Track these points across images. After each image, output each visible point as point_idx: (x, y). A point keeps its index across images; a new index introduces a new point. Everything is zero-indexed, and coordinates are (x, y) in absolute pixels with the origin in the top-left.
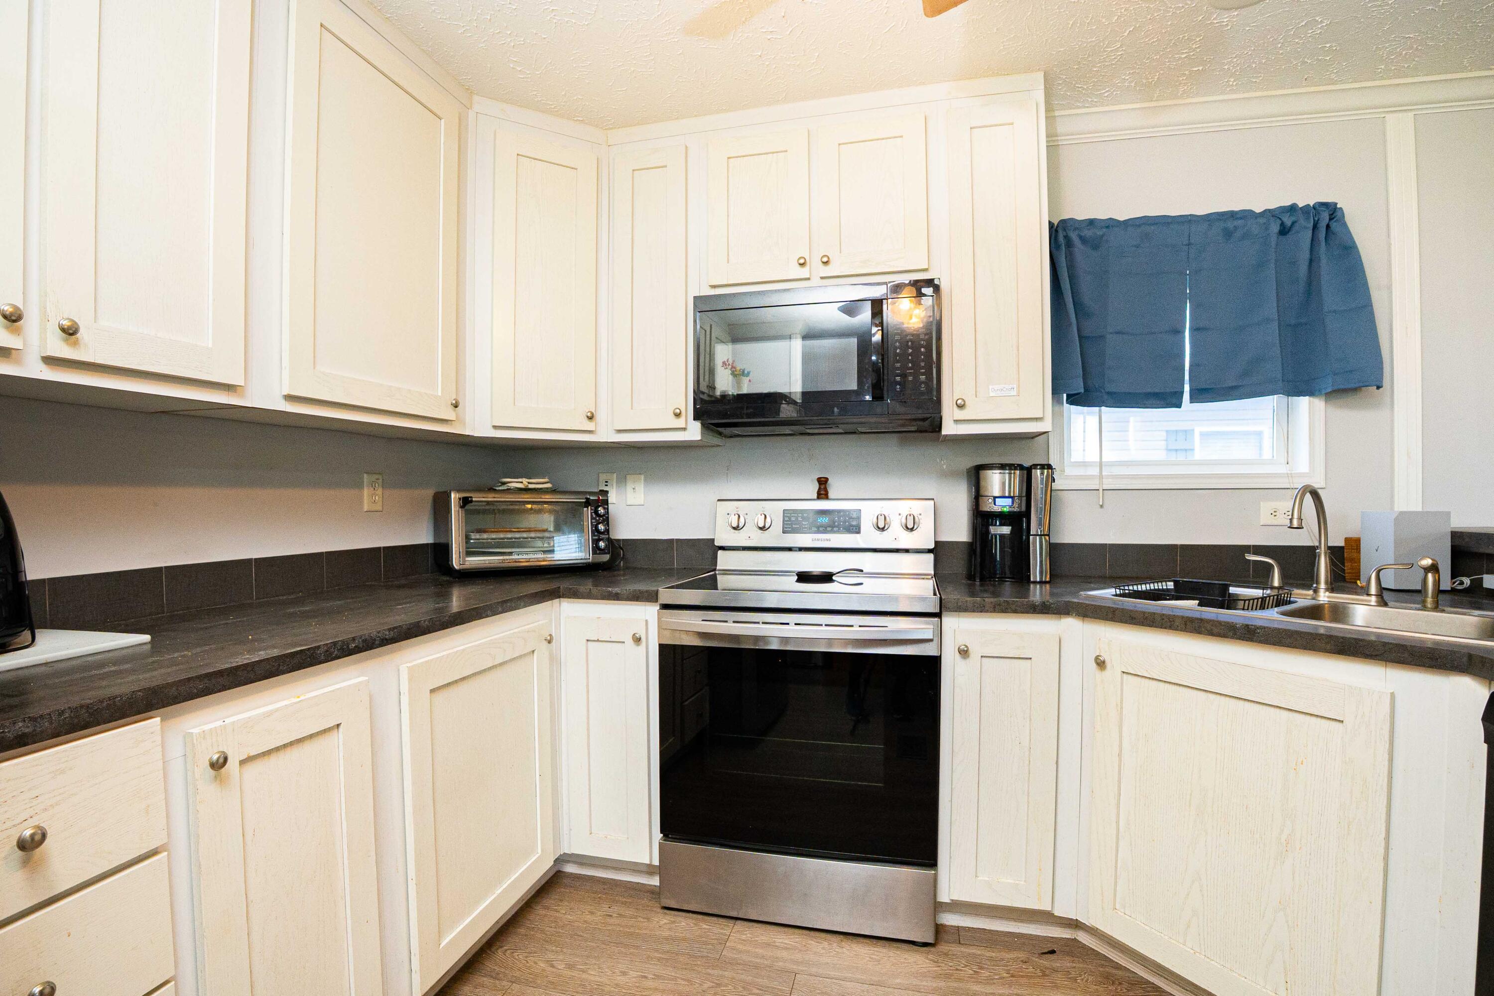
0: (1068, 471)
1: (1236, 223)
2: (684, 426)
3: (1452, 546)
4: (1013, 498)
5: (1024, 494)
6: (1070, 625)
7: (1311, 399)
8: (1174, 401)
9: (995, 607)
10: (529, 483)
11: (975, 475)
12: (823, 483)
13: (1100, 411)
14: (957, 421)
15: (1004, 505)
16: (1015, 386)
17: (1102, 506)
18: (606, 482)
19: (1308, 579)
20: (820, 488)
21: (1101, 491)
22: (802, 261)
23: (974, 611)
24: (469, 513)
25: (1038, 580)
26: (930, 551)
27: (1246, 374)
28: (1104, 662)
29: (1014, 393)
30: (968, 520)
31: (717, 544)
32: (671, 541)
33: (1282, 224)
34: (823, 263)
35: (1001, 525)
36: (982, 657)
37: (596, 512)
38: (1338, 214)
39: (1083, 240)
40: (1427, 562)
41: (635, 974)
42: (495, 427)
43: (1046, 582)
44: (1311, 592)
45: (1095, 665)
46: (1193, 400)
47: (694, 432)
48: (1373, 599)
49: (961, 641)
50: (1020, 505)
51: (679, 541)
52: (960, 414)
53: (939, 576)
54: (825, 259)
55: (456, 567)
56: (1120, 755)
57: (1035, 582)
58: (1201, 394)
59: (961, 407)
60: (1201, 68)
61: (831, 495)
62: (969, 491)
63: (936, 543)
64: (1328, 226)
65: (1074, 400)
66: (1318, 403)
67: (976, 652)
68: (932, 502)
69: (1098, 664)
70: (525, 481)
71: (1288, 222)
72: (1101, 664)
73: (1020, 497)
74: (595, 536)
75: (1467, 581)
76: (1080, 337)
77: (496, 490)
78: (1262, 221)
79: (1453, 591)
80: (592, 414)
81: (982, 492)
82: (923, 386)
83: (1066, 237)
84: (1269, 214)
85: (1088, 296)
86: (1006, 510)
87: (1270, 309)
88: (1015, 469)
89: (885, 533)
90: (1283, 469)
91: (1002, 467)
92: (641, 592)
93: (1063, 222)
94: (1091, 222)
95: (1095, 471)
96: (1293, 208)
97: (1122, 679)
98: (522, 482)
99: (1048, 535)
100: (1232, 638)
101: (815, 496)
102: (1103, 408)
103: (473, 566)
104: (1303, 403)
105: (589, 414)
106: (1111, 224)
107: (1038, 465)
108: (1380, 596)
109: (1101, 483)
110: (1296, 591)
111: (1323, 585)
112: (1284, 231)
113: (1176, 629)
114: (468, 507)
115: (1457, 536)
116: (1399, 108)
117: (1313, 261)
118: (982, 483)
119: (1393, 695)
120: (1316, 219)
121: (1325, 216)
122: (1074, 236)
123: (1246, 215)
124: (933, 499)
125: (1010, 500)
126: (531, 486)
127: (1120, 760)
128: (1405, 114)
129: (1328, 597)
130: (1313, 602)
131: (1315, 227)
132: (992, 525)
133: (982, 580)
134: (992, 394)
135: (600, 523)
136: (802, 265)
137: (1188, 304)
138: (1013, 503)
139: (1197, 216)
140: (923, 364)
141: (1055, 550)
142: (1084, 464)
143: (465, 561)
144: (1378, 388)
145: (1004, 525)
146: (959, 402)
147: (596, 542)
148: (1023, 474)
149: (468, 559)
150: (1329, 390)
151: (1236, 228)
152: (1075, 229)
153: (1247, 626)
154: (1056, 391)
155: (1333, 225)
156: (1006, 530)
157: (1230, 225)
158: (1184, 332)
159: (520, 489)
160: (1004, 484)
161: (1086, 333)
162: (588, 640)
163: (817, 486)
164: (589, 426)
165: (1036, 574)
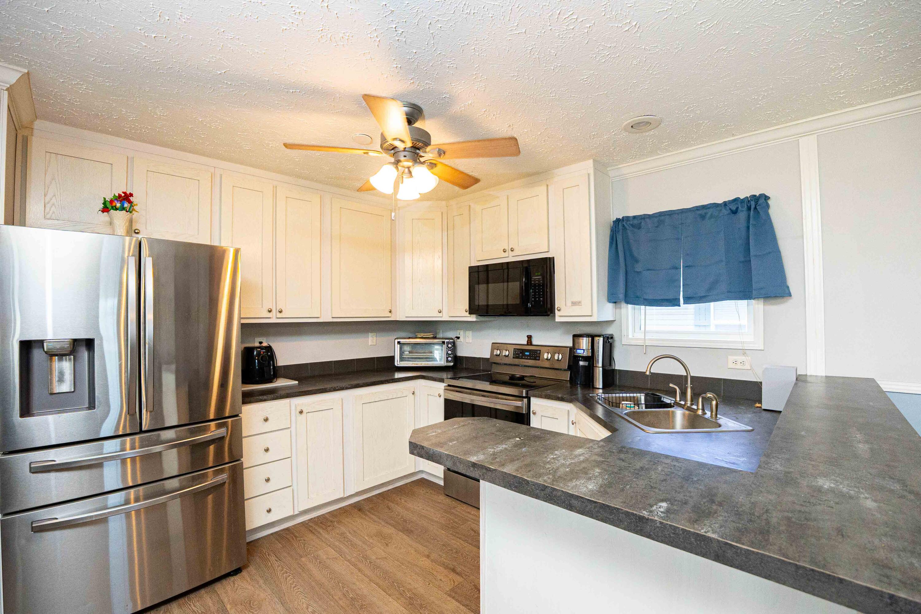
1: (707, 211)
2: (466, 315)
5: (590, 348)
6: (572, 406)
8: (676, 303)
9: (545, 397)
10: (424, 335)
12: (529, 337)
14: (559, 316)
15: (580, 353)
17: (645, 354)
18: (459, 333)
20: (528, 340)
21: (645, 346)
22: (505, 250)
25: (598, 387)
27: (710, 289)
32: (480, 358)
33: (731, 209)
35: (585, 361)
36: (542, 416)
37: (448, 346)
39: (632, 225)
41: (421, 507)
42: (406, 317)
43: (600, 388)
46: (685, 302)
47: (470, 317)
49: (533, 409)
50: (588, 353)
51: (483, 358)
54: (512, 249)
55: (396, 365)
57: (596, 388)
58: (689, 300)
64: (755, 209)
67: (539, 414)
68: (569, 348)
71: (735, 207)
72: (573, 424)
73: (588, 349)
74: (447, 355)
78: (721, 208)
80: (440, 311)
82: (542, 302)
83: (622, 226)
84: (725, 204)
86: (582, 355)
87: (721, 255)
93: (623, 218)
94: (636, 217)
98: (421, 335)
101: (527, 343)
102: (644, 306)
103: (403, 365)
106: (645, 217)
109: (645, 342)
112: (733, 212)
116: (808, 133)
120: (749, 205)
122: (627, 224)
123: (713, 205)
125: (583, 351)
126: (424, 337)
128: (812, 136)
131: (747, 209)
132: (581, 361)
135: (449, 351)
136: (505, 252)
139: (686, 209)
140: (541, 293)
143: (399, 363)
146: (558, 308)
147: (447, 358)
148: (590, 339)
149: (402, 363)
151: (707, 213)
152: (628, 221)
155: (758, 207)
156: (586, 363)
157: (704, 212)
158: (681, 268)
164: (440, 315)
165: (597, 384)
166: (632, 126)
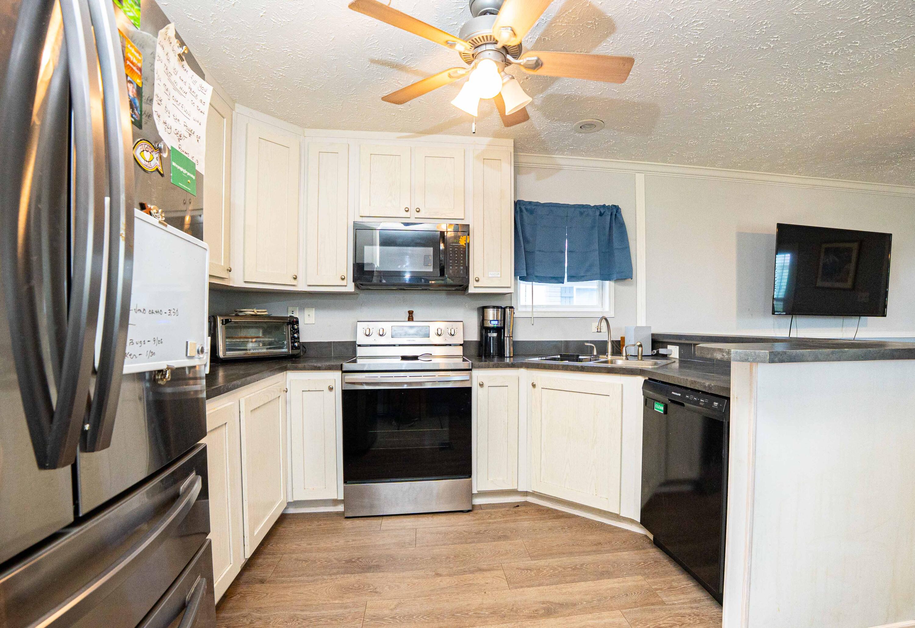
0: (520, 309)
1: (584, 210)
2: (346, 285)
3: (652, 339)
4: (498, 321)
5: (502, 319)
6: (522, 371)
7: (610, 282)
8: (561, 281)
9: (493, 366)
10: (258, 312)
11: (482, 310)
12: (411, 313)
13: (532, 283)
14: (475, 287)
15: (494, 324)
16: (499, 273)
17: (533, 324)
18: (293, 311)
19: (605, 352)
20: (409, 316)
21: (532, 318)
22: (407, 209)
23: (485, 368)
24: (227, 328)
25: (508, 356)
26: (461, 345)
27: (587, 271)
28: (535, 385)
29: (499, 276)
30: (478, 331)
31: (358, 343)
32: (330, 343)
33: (600, 212)
34: (417, 211)
35: (493, 332)
36: (489, 387)
37: (293, 328)
38: (619, 210)
39: (526, 209)
40: (639, 344)
42: (245, 282)
43: (511, 357)
44: (606, 356)
45: (531, 386)
46: (569, 280)
47: (350, 287)
48: (624, 357)
49: (480, 381)
50: (501, 324)
51: (334, 342)
52: (477, 284)
53: (466, 356)
54: (418, 210)
55: (221, 357)
56: (541, 421)
57: (507, 357)
58: (572, 278)
59: (477, 281)
60: (572, 148)
61: (414, 319)
62: (479, 317)
63: (464, 341)
64: (616, 215)
65: (522, 279)
66: (612, 283)
67: (486, 385)
68: (462, 323)
69: (533, 386)
70: (255, 311)
71: (602, 211)
72: (534, 386)
73: (501, 320)
74: (292, 340)
75: (655, 351)
76: (525, 251)
77: (239, 315)
78: (593, 209)
79: (652, 355)
80: (296, 276)
81: (485, 318)
82: (462, 271)
83: (520, 208)
84: (596, 207)
85: (528, 235)
86: (495, 326)
87: (596, 246)
88: (499, 308)
89: (441, 337)
90: (600, 310)
91: (494, 307)
92: (333, 366)
93: (518, 201)
94: (530, 203)
95: (530, 309)
96: (604, 206)
97: (542, 391)
98: (254, 311)
99: (512, 337)
100: (578, 371)
101: (407, 319)
102: (534, 283)
103: (229, 357)
104: (607, 283)
105: (294, 277)
106: (537, 204)
107: (507, 307)
108: (626, 356)
109: (533, 315)
110: (601, 356)
111: (609, 354)
112: (601, 215)
113: (560, 370)
114: (227, 325)
115: (653, 335)
116: (640, 172)
117: (611, 228)
118: (485, 314)
119: (622, 385)
120: (612, 211)
121: (615, 210)
122: (523, 208)
123: (587, 207)
124: (462, 321)
125: (497, 322)
126: (259, 313)
127: (541, 423)
128: (642, 174)
129: (611, 358)
130: (607, 360)
131: (611, 215)
132: (489, 333)
133: (485, 357)
134: (490, 276)
135: (295, 333)
136: (407, 211)
137: (567, 240)
138: (498, 323)
139: (570, 205)
140: (462, 262)
141: (515, 344)
142: (525, 306)
143: (225, 354)
144: (631, 279)
145: (495, 333)
146: (477, 279)
147: (293, 343)
148: (502, 311)
149: (227, 353)
150: (615, 279)
151: (584, 212)
152: (524, 205)
153: (582, 366)
154: (516, 275)
155: (617, 214)
156: (495, 335)
157: (582, 210)
158: (565, 253)
159: (252, 315)
160: (494, 315)
161: (528, 250)
162: (303, 391)
163: (408, 315)
164: (294, 282)
165: (507, 354)
166: (581, 127)
